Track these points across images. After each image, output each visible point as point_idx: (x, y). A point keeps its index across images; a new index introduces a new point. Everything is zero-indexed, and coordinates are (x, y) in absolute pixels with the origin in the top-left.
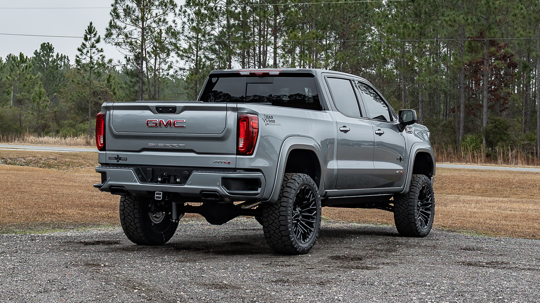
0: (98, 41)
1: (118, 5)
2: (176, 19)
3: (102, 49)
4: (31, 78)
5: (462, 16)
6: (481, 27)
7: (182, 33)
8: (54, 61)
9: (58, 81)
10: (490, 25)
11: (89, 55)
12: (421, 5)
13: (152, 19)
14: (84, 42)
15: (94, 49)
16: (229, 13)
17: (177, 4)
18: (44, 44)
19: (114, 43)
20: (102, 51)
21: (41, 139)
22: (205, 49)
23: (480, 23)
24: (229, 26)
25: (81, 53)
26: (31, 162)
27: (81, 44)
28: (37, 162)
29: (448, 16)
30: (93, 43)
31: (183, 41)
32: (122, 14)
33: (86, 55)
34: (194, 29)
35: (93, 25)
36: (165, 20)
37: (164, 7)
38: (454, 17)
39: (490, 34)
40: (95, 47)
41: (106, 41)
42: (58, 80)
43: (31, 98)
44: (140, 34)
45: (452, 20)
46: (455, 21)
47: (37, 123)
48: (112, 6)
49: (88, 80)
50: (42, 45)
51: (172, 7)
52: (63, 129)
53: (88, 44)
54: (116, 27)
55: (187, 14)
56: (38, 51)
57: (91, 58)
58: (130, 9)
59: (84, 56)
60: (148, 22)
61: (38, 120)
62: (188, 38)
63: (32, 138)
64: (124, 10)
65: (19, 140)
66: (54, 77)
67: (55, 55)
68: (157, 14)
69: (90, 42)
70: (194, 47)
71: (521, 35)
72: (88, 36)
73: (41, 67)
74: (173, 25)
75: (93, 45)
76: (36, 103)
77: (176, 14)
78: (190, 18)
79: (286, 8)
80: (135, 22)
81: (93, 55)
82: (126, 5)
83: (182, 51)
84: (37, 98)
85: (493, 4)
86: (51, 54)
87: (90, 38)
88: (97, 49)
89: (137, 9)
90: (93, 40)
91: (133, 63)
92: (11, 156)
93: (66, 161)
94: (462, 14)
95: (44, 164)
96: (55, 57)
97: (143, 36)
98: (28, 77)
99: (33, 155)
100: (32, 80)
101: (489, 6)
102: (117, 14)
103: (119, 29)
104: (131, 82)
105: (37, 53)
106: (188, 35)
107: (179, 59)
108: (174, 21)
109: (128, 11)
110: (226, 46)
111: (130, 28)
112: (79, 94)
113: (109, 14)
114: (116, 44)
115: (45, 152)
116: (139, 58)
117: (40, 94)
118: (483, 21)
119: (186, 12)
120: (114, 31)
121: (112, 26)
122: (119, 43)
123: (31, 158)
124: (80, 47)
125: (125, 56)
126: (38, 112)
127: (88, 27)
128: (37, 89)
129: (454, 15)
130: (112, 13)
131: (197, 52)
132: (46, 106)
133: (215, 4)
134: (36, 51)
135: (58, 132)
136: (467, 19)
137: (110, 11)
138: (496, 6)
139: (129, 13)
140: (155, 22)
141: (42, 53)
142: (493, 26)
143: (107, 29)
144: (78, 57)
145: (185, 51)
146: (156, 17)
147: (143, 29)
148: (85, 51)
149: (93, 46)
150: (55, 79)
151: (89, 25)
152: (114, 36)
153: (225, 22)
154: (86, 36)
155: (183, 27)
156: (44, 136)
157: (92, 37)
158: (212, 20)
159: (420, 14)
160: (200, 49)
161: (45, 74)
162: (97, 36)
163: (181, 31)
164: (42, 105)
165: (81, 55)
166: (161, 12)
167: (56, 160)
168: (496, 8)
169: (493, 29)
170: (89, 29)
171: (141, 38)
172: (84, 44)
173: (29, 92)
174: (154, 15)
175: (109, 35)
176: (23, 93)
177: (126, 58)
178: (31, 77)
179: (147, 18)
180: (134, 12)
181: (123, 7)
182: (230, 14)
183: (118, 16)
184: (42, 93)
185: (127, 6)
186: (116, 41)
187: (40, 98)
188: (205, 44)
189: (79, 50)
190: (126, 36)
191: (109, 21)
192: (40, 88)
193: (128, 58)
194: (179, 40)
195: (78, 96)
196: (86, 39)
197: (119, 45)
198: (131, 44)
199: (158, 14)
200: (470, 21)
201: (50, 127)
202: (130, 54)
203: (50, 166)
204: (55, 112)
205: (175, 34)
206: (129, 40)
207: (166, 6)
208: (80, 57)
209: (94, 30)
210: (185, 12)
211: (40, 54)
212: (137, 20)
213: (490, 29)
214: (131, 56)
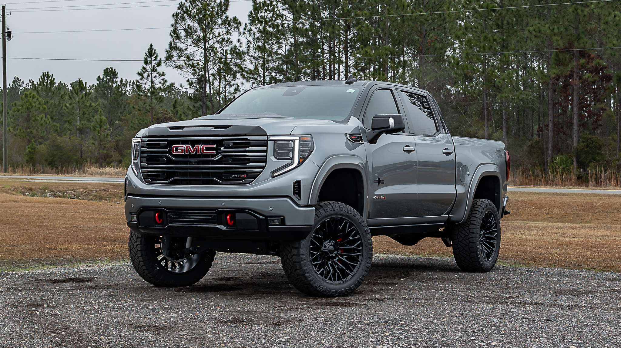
0: (159, 64)
1: (178, 25)
2: (240, 38)
3: (163, 73)
4: (90, 106)
5: (547, 26)
6: (568, 37)
7: (248, 53)
8: (118, 88)
10: (579, 35)
11: (150, 79)
12: (503, 15)
13: (215, 39)
14: (145, 66)
15: (155, 73)
16: (295, 30)
17: (241, 22)
18: (107, 69)
19: (174, 66)
20: (163, 74)
21: (102, 170)
22: (273, 69)
23: (568, 33)
24: (296, 45)
25: (141, 77)
26: (82, 194)
27: (141, 68)
28: (88, 195)
29: (532, 26)
30: (154, 66)
31: (248, 61)
32: (183, 35)
33: (147, 79)
34: (259, 48)
35: (153, 47)
36: (228, 39)
37: (227, 26)
38: (539, 27)
39: (579, 44)
40: (156, 71)
41: (166, 64)
42: (122, 107)
43: (92, 127)
44: (203, 55)
45: (537, 30)
46: (540, 31)
47: (98, 153)
48: (172, 26)
49: (150, 106)
50: (105, 71)
51: (236, 25)
52: (125, 159)
53: (149, 67)
54: (176, 48)
55: (252, 32)
56: (101, 77)
57: (152, 82)
58: (191, 29)
59: (145, 81)
60: (211, 42)
61: (99, 150)
62: (254, 58)
63: (93, 169)
64: (185, 30)
65: (79, 171)
66: (119, 104)
68: (219, 33)
69: (150, 66)
70: (260, 68)
71: (614, 45)
72: (149, 59)
73: (104, 93)
74: (238, 45)
75: (154, 68)
76: (97, 132)
77: (240, 33)
78: (256, 37)
79: (358, 23)
80: (196, 43)
81: (154, 79)
82: (187, 25)
83: (247, 72)
84: (98, 126)
85: (582, 11)
86: (114, 80)
87: (151, 62)
88: (158, 73)
89: (199, 28)
90: (154, 63)
91: (196, 87)
92: (61, 189)
94: (548, 23)
95: (95, 196)
96: (119, 83)
97: (205, 57)
98: (88, 104)
99: (84, 186)
100: (91, 108)
101: (577, 13)
102: (177, 34)
103: (180, 50)
104: (194, 107)
105: (100, 79)
106: (254, 55)
107: (244, 81)
108: (239, 41)
109: (189, 32)
110: (294, 66)
111: (192, 49)
112: (140, 121)
113: (169, 35)
114: (176, 67)
116: (202, 81)
117: (101, 122)
118: (573, 31)
119: (251, 30)
120: (174, 53)
121: (172, 47)
122: (179, 66)
123: (82, 190)
124: (140, 71)
125: (187, 79)
126: (99, 142)
127: (148, 49)
128: (97, 117)
129: (539, 25)
130: (172, 34)
131: (264, 73)
132: (108, 134)
133: (282, 20)
134: (99, 77)
135: (120, 162)
136: (554, 29)
137: (170, 31)
138: (586, 13)
139: (191, 33)
140: (218, 41)
141: (105, 79)
142: (582, 35)
143: (167, 51)
144: (139, 82)
145: (250, 72)
146: (218, 37)
147: (205, 49)
148: (145, 75)
149: (154, 70)
150: (119, 106)
151: (149, 47)
152: (175, 59)
153: (292, 40)
154: (146, 59)
155: (249, 47)
156: (105, 167)
157: (153, 60)
158: (278, 38)
159: (502, 24)
160: (267, 70)
161: (109, 101)
162: (158, 59)
163: (246, 51)
164: (103, 134)
165: (142, 79)
166: (225, 30)
167: (108, 191)
168: (585, 16)
169: (583, 38)
170: (149, 52)
171: (203, 59)
172: (144, 68)
173: (89, 120)
174: (217, 34)
175: (169, 57)
176: (82, 122)
177: (188, 81)
178: (91, 104)
179: (209, 38)
180: (196, 32)
181: (184, 26)
182: (297, 31)
183: (178, 37)
184: (103, 121)
185: (189, 25)
186: (177, 63)
187: (101, 127)
188: (272, 65)
189: (139, 74)
190: (188, 58)
191: (169, 43)
192: (100, 116)
193: (190, 81)
194: (244, 60)
195: (140, 123)
196: (146, 62)
197: (180, 68)
198: (193, 66)
199: (221, 34)
200: (556, 31)
201: (111, 156)
202: (192, 77)
204: (117, 141)
205: (240, 55)
206: (191, 62)
207: (229, 24)
208: (141, 81)
209: (155, 53)
210: (250, 30)
211: (103, 80)
212: (199, 40)
213: (580, 39)
214: (194, 79)
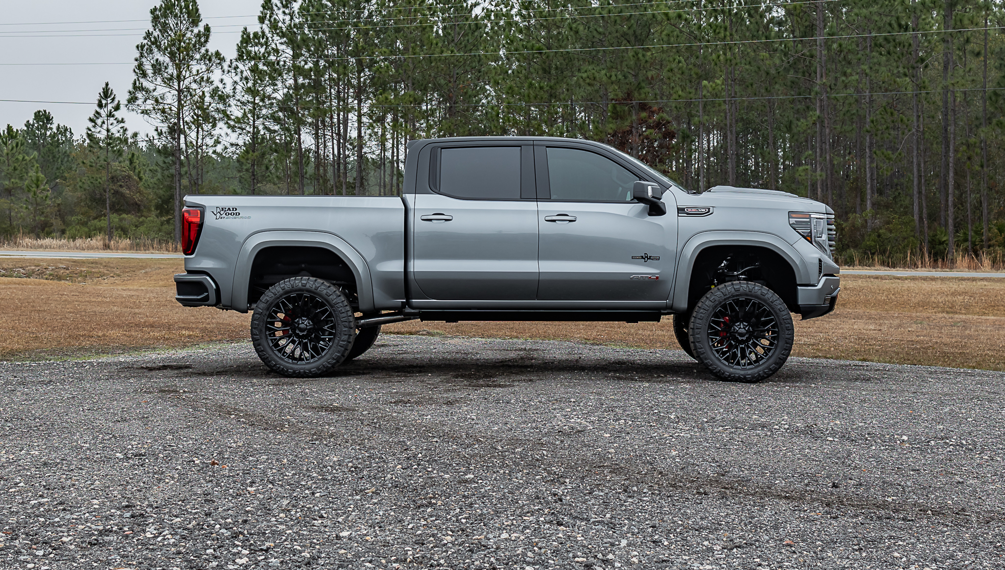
0: (117, 108)
1: (144, 60)
2: (224, 77)
3: (122, 119)
4: (23, 159)
5: (603, 72)
6: (628, 86)
7: (234, 96)
8: (53, 136)
9: (60, 163)
10: (639, 84)
11: (105, 126)
12: (551, 58)
13: (192, 78)
14: (98, 110)
15: (112, 119)
16: (297, 69)
17: (225, 57)
18: (39, 112)
19: (139, 111)
20: (122, 121)
21: (40, 242)
22: (265, 117)
23: (627, 81)
24: (297, 87)
25: (93, 124)
26: (33, 273)
27: (94, 112)
28: (41, 273)
29: (586, 71)
30: (111, 110)
31: (234, 107)
32: (150, 72)
33: (101, 126)
34: (249, 91)
35: (109, 86)
36: (209, 79)
37: (208, 62)
38: (593, 74)
39: (640, 94)
40: (113, 116)
41: (128, 109)
42: (60, 160)
43: (24, 187)
44: (176, 98)
45: (591, 77)
46: (595, 78)
47: (34, 220)
48: (136, 60)
49: (105, 161)
50: (35, 114)
51: (219, 61)
52: (70, 227)
53: (103, 112)
54: (142, 89)
55: (239, 70)
56: (31, 122)
57: (108, 131)
58: (160, 65)
59: (99, 129)
60: (187, 82)
61: (35, 217)
62: (241, 103)
63: (27, 241)
64: (153, 65)
65: (9, 244)
66: (54, 157)
67: (54, 127)
68: (198, 71)
69: (106, 110)
70: (249, 116)
71: (679, 96)
72: (104, 102)
73: (35, 143)
74: (221, 86)
75: (111, 113)
76: (32, 193)
77: (223, 71)
78: (244, 76)
79: (373, 62)
80: (168, 81)
81: (110, 127)
82: (155, 59)
83: (234, 120)
84: (34, 186)
85: (644, 56)
86: (49, 126)
87: (106, 104)
88: (116, 119)
89: (170, 64)
90: (110, 107)
91: (167, 138)
92: (5, 266)
93: (81, 271)
94: (604, 69)
95: (51, 275)
96: (55, 130)
97: (179, 100)
98: (20, 157)
99: (36, 263)
100: (24, 162)
101: (638, 58)
102: (143, 71)
103: (147, 92)
104: (165, 162)
105: (30, 124)
106: (241, 99)
107: (229, 131)
108: (222, 81)
109: (158, 68)
110: (293, 114)
112: (92, 180)
113: (132, 71)
114: (142, 113)
115: (52, 259)
116: (175, 131)
117: (38, 180)
118: (631, 79)
119: (238, 68)
120: (139, 95)
121: (137, 87)
122: (146, 111)
123: (33, 268)
124: (92, 116)
125: (155, 128)
126: (35, 206)
127: (104, 89)
128: (32, 173)
129: (593, 71)
130: (136, 70)
131: (254, 121)
132: (46, 197)
134: (28, 121)
135: (63, 232)
136: (611, 76)
137: (134, 67)
138: (647, 58)
139: (160, 70)
140: (195, 81)
141: (36, 125)
142: (643, 85)
143: (130, 92)
144: (90, 130)
145: (238, 120)
146: (197, 75)
147: (180, 91)
148: (99, 122)
149: (110, 115)
150: (55, 159)
151: (104, 86)
152: (139, 102)
153: (292, 82)
154: (100, 101)
155: (235, 89)
156: (44, 238)
157: (109, 102)
158: (273, 79)
159: (550, 68)
160: (258, 118)
161: (42, 154)
162: (116, 102)
163: (232, 94)
164: (40, 195)
165: (94, 127)
167: (68, 269)
168: (646, 61)
169: (644, 88)
170: (104, 92)
171: (176, 103)
172: (97, 112)
173: (21, 178)
174: (195, 72)
175: (132, 100)
176: (13, 180)
177: (157, 130)
178: (24, 157)
179: (184, 77)
180: (166, 68)
181: (151, 61)
182: (298, 71)
183: (144, 75)
184: (40, 179)
185: (157, 60)
186: (143, 108)
187: (38, 187)
188: (264, 111)
189: (91, 120)
190: (157, 101)
191: (132, 81)
192: (37, 173)
193: (159, 131)
194: (229, 106)
195: (92, 183)
196: (100, 105)
197: (147, 114)
198: (163, 111)
199: (200, 71)
200: (613, 78)
201: (52, 225)
202: (162, 125)
203: (60, 278)
204: (59, 205)
205: (223, 99)
207: (210, 60)
208: (93, 129)
209: (111, 94)
210: (236, 68)
211: (33, 125)
212: (171, 79)
213: (640, 88)
214: (164, 127)
